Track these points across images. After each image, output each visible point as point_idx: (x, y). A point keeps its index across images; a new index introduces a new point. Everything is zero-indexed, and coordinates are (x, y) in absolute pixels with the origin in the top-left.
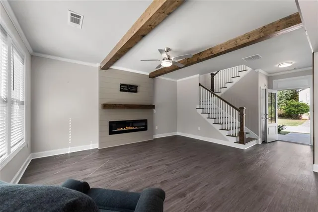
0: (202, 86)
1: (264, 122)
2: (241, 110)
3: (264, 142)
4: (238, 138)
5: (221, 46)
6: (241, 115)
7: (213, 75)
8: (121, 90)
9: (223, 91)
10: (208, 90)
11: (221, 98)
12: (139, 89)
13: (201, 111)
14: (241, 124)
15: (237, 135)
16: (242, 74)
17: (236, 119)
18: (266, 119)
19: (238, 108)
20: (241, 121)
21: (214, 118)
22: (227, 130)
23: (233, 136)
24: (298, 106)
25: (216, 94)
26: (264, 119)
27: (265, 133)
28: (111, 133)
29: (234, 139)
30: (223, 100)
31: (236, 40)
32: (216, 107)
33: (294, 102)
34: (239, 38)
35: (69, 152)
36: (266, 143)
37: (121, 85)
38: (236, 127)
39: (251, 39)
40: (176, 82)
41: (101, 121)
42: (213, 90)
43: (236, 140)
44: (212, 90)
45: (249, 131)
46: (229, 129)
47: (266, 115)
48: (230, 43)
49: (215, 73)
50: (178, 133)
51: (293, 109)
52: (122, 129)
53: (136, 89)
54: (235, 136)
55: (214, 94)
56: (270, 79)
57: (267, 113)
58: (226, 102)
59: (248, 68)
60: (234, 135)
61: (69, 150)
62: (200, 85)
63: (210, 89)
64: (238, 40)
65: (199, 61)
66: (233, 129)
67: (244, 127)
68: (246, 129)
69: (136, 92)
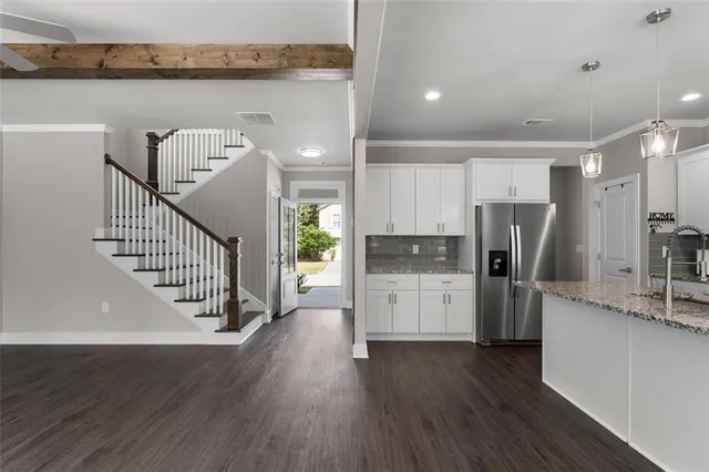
0: (118, 167)
1: (276, 271)
2: (230, 244)
3: (276, 316)
4: (226, 317)
5: (186, 52)
6: (233, 257)
7: (154, 140)
9: (185, 190)
10: (138, 182)
11: (180, 212)
13: (113, 247)
14: (231, 280)
15: (221, 311)
16: (234, 154)
17: (219, 268)
18: (280, 263)
19: (225, 239)
20: (231, 272)
21: (157, 270)
22: (198, 300)
23: (211, 315)
24: (319, 236)
25: (165, 196)
26: (276, 265)
27: (277, 295)
29: (216, 323)
30: (186, 216)
31: (226, 50)
32: (164, 235)
33: (313, 231)
34: (235, 48)
36: (280, 318)
38: (218, 289)
39: (261, 64)
42: (156, 186)
43: (221, 324)
44: (152, 183)
45: (249, 295)
46: (201, 297)
47: (280, 255)
48: (209, 51)
49: (160, 133)
51: (312, 242)
54: (218, 315)
55: (159, 198)
56: (286, 176)
57: (282, 251)
58: (193, 221)
59: (246, 141)
60: (215, 312)
62: (108, 161)
63: (144, 178)
64: (232, 55)
65: (103, 72)
66: (212, 296)
67: (239, 287)
68: (242, 293)
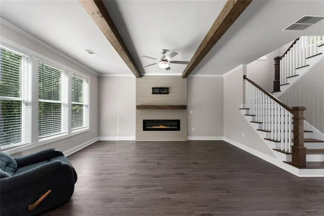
4: (291, 156)
7: (278, 59)
8: (153, 93)
9: (292, 81)
12: (171, 91)
15: (289, 152)
20: (295, 129)
21: (259, 123)
22: (276, 141)
23: (283, 152)
28: (145, 129)
35: (117, 140)
37: (153, 88)
40: (223, 78)
41: (137, 119)
43: (287, 159)
46: (279, 140)
50: (224, 139)
52: (156, 127)
53: (168, 91)
54: (287, 153)
60: (286, 151)
61: (117, 139)
62: (245, 77)
69: (168, 93)
